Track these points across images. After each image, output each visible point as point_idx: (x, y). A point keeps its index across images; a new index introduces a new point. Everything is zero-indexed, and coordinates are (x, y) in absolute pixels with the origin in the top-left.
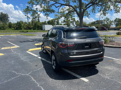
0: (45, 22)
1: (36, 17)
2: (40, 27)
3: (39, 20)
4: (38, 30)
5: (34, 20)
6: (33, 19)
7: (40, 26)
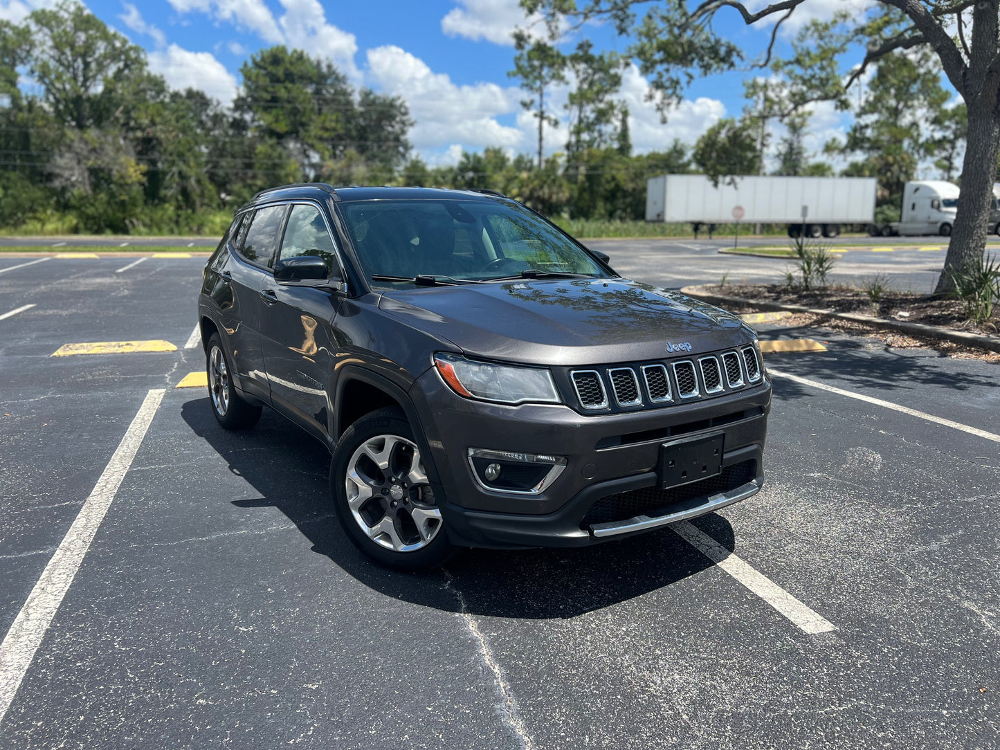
0: (677, 151)
1: (603, 116)
2: (625, 194)
3: (624, 135)
4: (611, 215)
5: (585, 136)
6: (578, 132)
7: (630, 186)
